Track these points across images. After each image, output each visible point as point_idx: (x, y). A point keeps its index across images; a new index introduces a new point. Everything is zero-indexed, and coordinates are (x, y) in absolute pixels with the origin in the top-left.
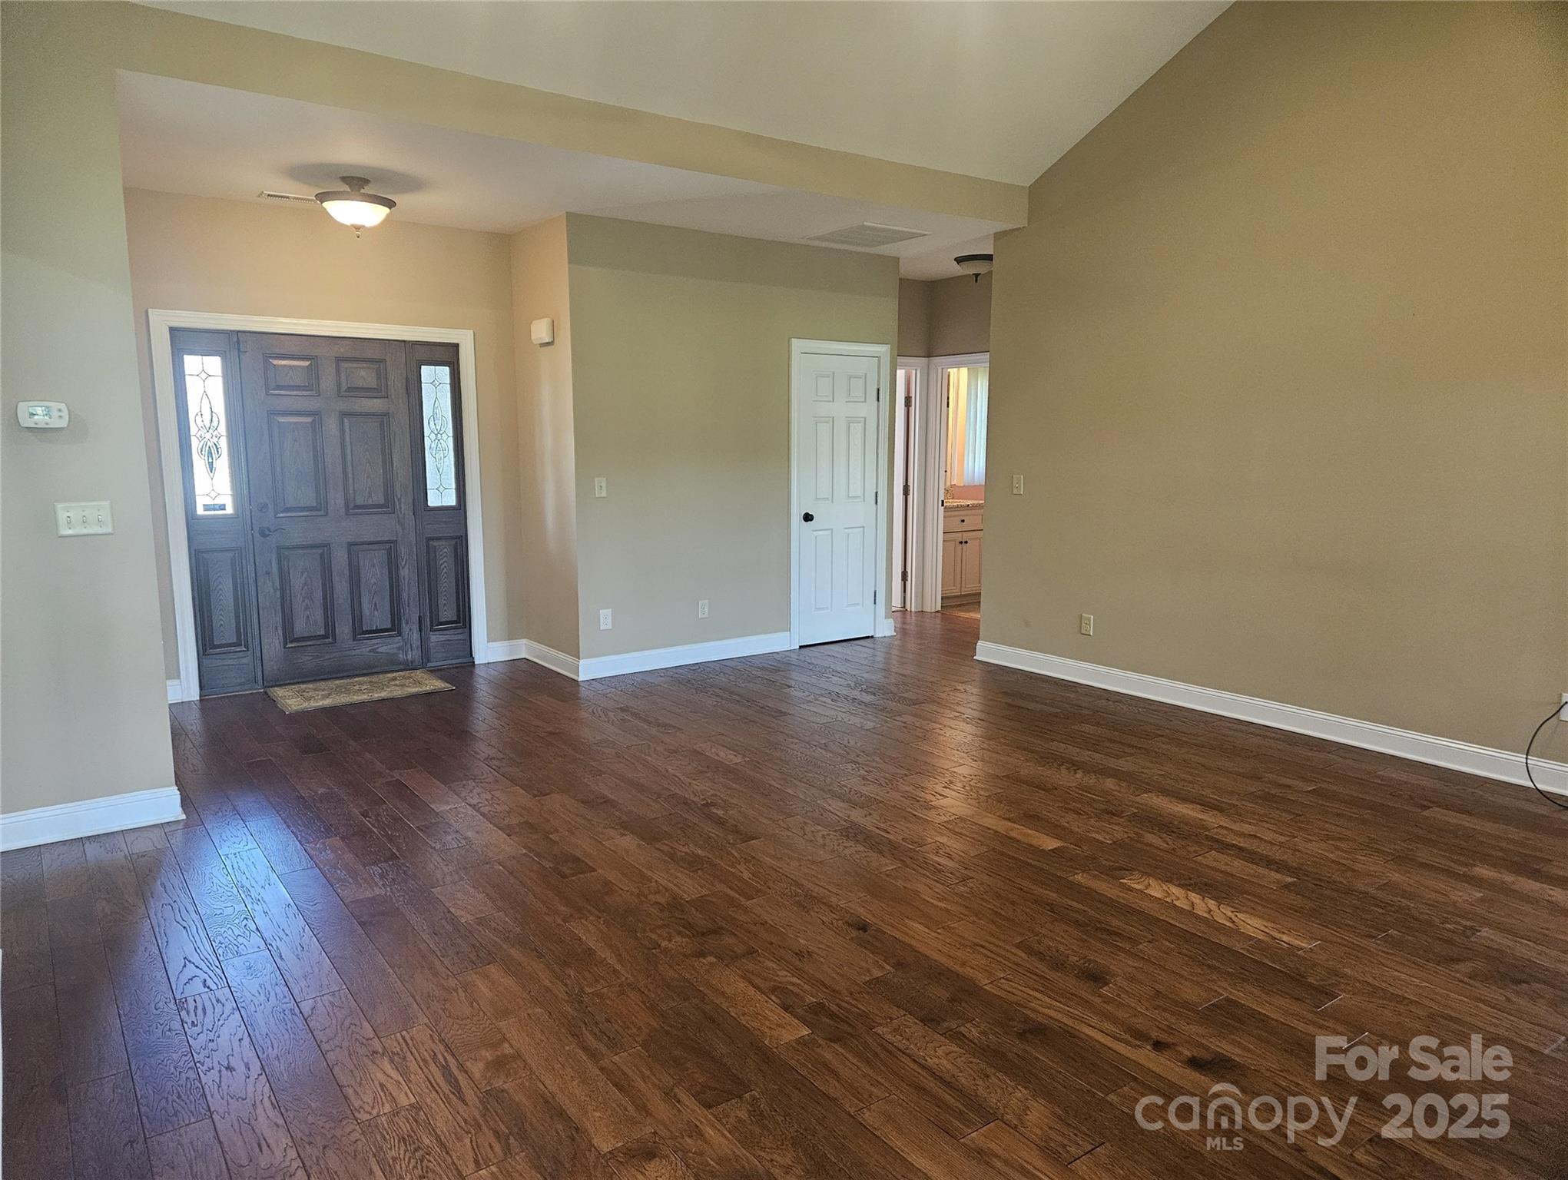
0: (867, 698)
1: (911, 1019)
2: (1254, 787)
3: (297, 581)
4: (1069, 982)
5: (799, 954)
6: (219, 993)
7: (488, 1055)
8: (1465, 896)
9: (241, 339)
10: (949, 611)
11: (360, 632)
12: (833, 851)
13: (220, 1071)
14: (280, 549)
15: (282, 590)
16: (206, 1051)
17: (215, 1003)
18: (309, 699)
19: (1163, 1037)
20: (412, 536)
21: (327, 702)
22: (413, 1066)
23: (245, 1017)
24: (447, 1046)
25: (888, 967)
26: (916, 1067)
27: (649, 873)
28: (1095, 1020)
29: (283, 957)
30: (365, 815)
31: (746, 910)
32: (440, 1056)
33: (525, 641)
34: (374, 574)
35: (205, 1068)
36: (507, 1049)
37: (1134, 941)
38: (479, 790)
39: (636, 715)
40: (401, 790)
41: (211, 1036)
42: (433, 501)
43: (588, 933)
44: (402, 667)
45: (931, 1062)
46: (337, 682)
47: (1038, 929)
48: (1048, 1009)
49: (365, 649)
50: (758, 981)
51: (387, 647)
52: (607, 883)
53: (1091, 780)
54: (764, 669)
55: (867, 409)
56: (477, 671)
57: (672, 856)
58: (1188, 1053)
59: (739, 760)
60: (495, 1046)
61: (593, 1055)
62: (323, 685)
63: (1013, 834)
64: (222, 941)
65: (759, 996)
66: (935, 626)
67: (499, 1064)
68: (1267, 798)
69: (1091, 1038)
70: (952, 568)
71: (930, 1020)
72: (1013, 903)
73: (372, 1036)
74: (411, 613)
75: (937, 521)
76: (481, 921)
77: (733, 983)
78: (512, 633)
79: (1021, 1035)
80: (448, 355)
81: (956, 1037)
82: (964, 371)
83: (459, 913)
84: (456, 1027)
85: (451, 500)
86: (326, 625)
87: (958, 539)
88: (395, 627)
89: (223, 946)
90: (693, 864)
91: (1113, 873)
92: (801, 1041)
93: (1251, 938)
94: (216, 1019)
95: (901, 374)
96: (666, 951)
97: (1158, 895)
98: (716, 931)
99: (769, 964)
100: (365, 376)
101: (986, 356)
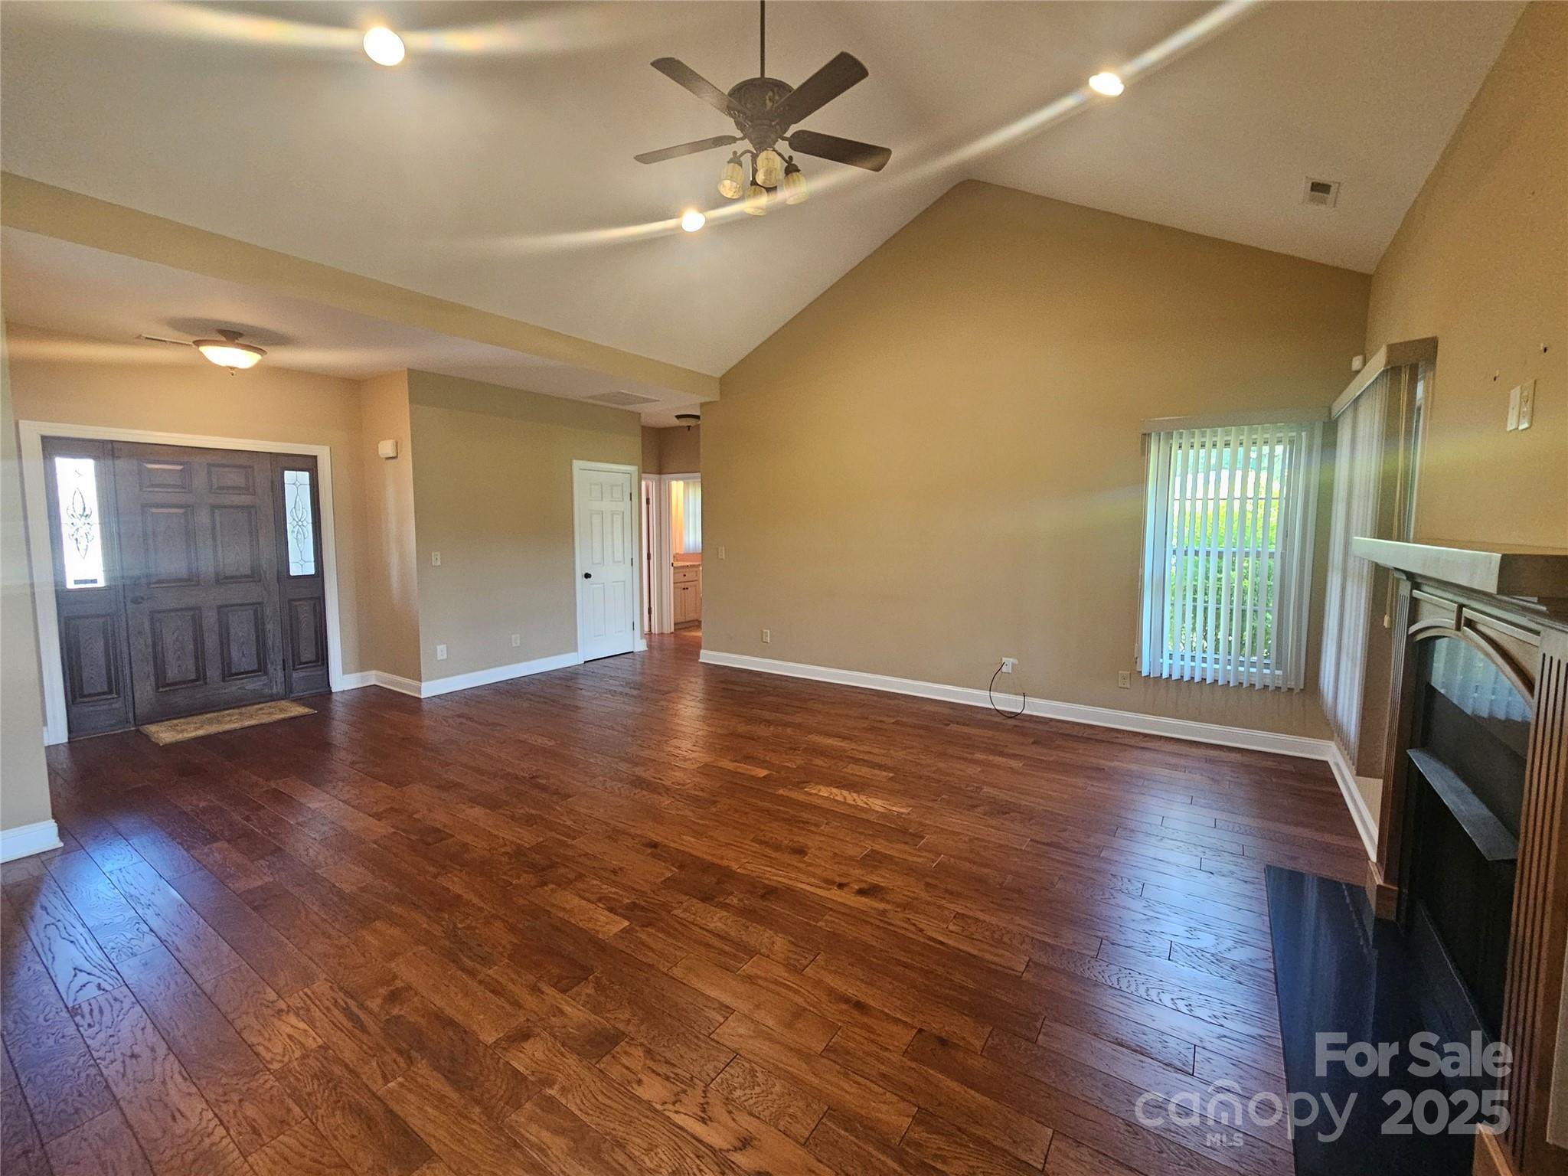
0: (635, 692)
1: (695, 901)
2: (866, 724)
3: (169, 638)
4: (786, 858)
5: (614, 872)
6: (116, 993)
7: (383, 991)
8: (973, 770)
9: (115, 446)
10: (678, 632)
11: (228, 674)
12: (627, 797)
13: (123, 1062)
14: (152, 614)
15: (154, 645)
16: (107, 1047)
17: (112, 1002)
18: (182, 731)
19: (844, 880)
20: (277, 599)
21: (200, 733)
22: (317, 1014)
23: (147, 1009)
24: (346, 993)
25: (674, 869)
26: (705, 933)
27: (496, 833)
28: (803, 877)
29: (181, 949)
30: (247, 819)
31: (573, 847)
32: (340, 1001)
33: (374, 672)
34: (241, 629)
35: (106, 1062)
36: (399, 984)
37: (817, 825)
38: (347, 788)
39: (470, 719)
40: (278, 796)
41: (111, 1032)
42: (294, 571)
43: (455, 884)
44: (267, 699)
45: (712, 926)
46: (208, 716)
47: (762, 827)
48: (777, 877)
49: (234, 688)
50: (587, 895)
51: (251, 685)
52: (465, 845)
53: (780, 730)
54: (561, 678)
55: (624, 506)
56: (334, 697)
57: (513, 818)
58: (857, 887)
59: (552, 743)
60: (388, 983)
61: (472, 973)
62: (195, 719)
63: (739, 770)
64: (115, 946)
65: (592, 906)
66: (670, 643)
67: (394, 997)
68: (872, 729)
69: (805, 890)
70: (679, 605)
71: (706, 899)
72: (746, 813)
73: (275, 999)
74: (276, 657)
75: (669, 575)
76: (362, 889)
77: (569, 900)
78: (363, 667)
79: (763, 897)
80: (309, 464)
81: (725, 906)
82: (681, 483)
83: (343, 886)
84: (352, 975)
85: (311, 570)
86: (197, 669)
87: (682, 587)
88: (262, 668)
89: (116, 950)
90: (529, 821)
91: (799, 785)
92: (624, 931)
93: (877, 812)
94: (115, 1016)
95: (643, 483)
96: (515, 887)
97: (825, 795)
98: (553, 866)
99: (595, 882)
100: (234, 478)
101: (699, 475)
